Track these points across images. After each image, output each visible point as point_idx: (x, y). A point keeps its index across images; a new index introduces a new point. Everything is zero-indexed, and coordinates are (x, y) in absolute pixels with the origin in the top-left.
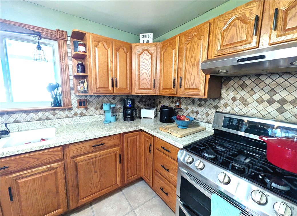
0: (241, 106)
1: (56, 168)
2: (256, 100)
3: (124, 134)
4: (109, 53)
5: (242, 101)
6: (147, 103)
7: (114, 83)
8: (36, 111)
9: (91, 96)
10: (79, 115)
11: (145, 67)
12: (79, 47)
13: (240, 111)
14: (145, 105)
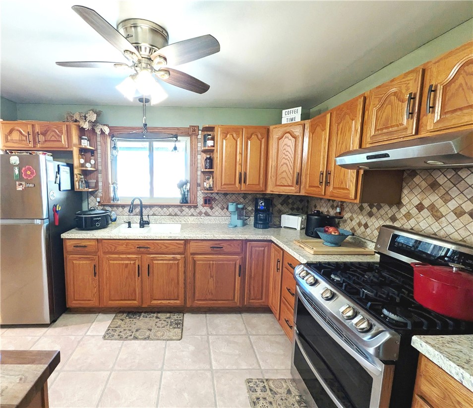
0: (431, 220)
1: (179, 260)
2: (452, 211)
3: (247, 241)
4: (238, 143)
5: (432, 211)
6: (295, 206)
7: (243, 179)
8: (168, 206)
9: (217, 193)
10: (203, 215)
11: (286, 155)
12: (208, 142)
13: (428, 228)
14: (292, 209)
